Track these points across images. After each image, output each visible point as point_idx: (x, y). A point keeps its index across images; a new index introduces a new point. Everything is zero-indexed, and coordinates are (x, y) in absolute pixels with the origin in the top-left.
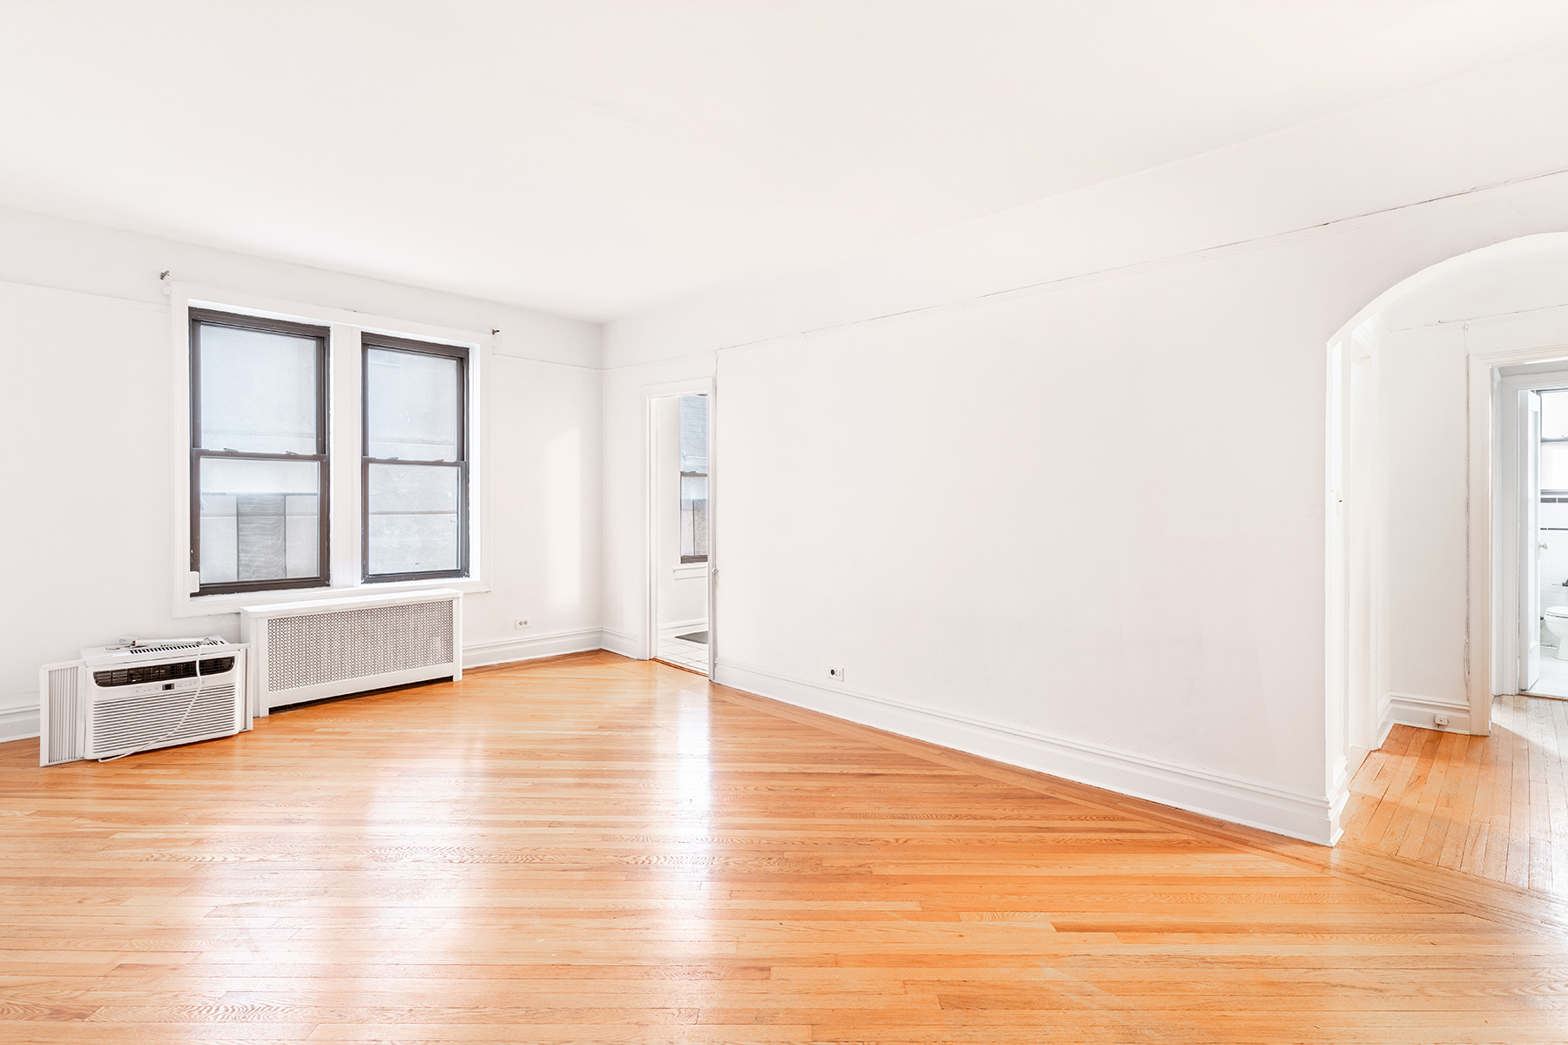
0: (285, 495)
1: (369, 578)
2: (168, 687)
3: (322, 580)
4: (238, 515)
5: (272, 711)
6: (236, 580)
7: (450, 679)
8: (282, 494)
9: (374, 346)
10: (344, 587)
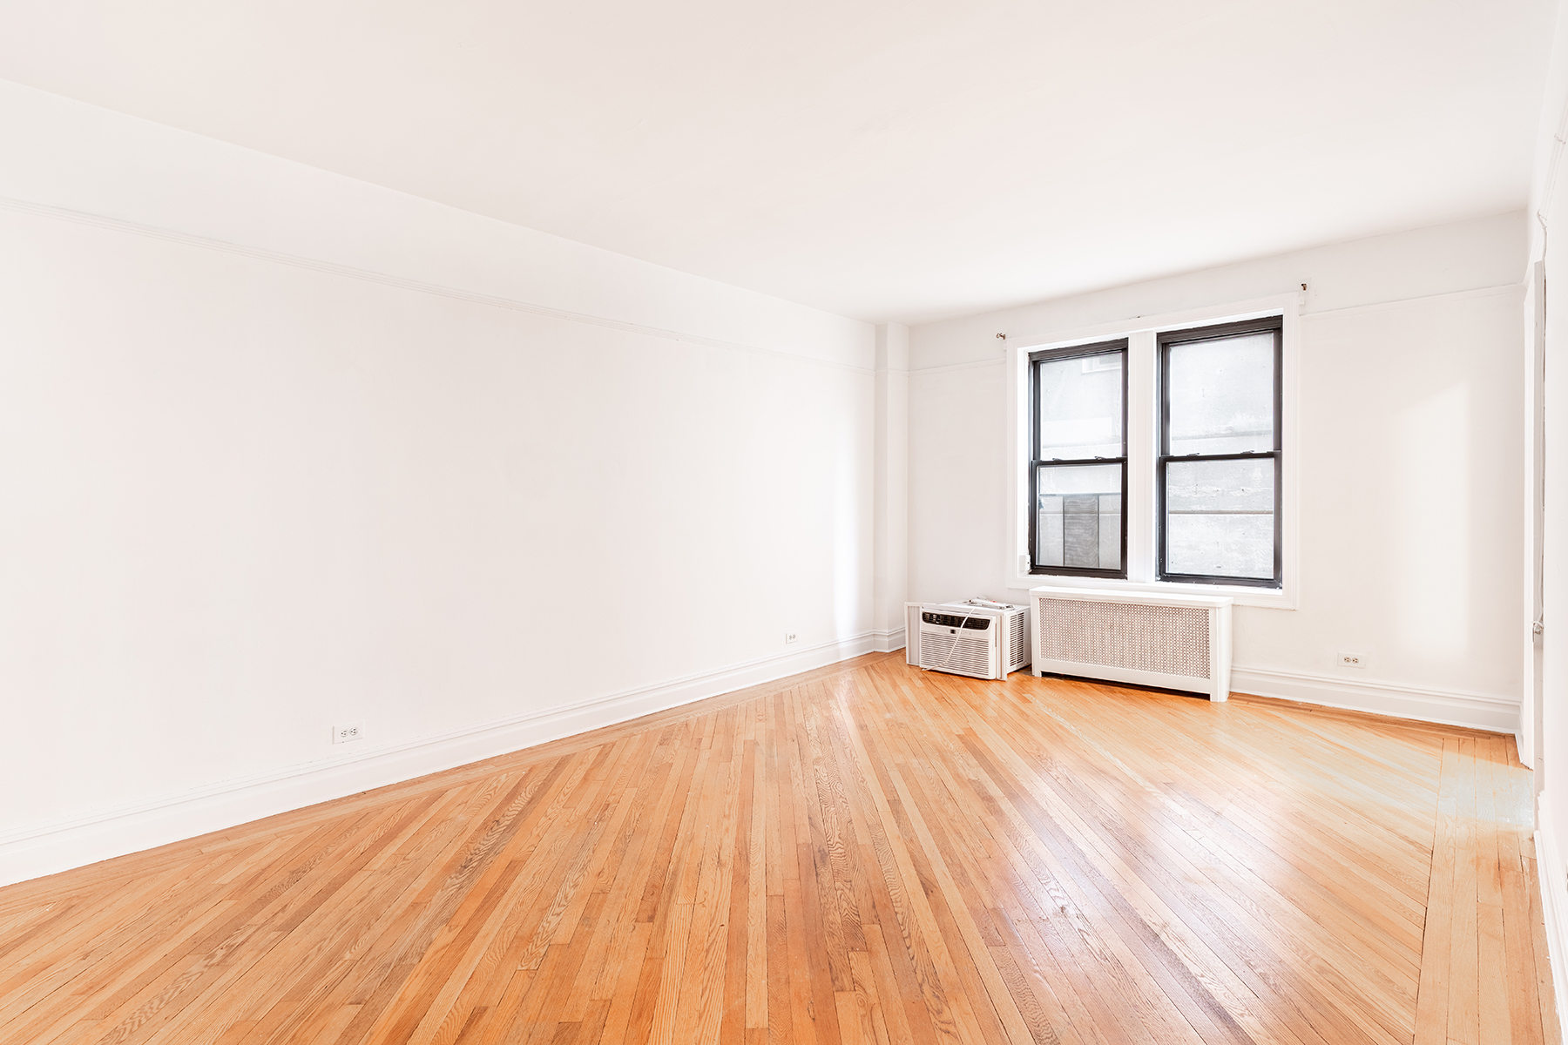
0: (1098, 496)
1: (1165, 576)
2: (953, 632)
3: (1120, 574)
4: (1064, 513)
5: (1045, 674)
6: (1062, 565)
7: (1207, 697)
8: (1094, 495)
9: (1176, 343)
10: (1137, 582)
